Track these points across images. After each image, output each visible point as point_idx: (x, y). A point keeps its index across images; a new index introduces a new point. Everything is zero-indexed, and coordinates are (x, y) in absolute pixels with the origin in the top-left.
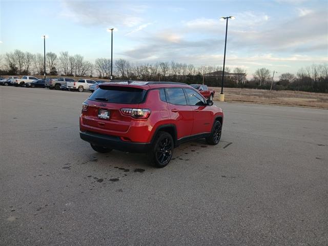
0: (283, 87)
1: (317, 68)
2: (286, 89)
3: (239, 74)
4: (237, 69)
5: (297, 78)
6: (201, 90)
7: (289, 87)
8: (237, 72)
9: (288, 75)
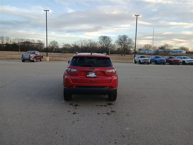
0: (67, 51)
1: (82, 41)
2: (68, 53)
3: (40, 44)
4: (39, 40)
5: (72, 46)
6: (37, 54)
7: (70, 52)
8: (39, 43)
9: (68, 44)
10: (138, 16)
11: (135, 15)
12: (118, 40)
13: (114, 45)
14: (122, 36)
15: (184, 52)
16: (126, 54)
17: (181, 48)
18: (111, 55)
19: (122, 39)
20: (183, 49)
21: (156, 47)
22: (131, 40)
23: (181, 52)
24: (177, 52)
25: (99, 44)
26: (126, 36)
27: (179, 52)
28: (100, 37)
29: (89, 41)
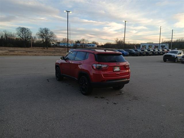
10: (69, 12)
11: (66, 11)
12: (39, 32)
13: (35, 38)
14: (43, 29)
15: (96, 46)
16: (49, 47)
17: (92, 42)
18: (34, 47)
19: (44, 32)
20: (94, 43)
21: (73, 41)
22: (53, 33)
23: (93, 46)
24: (91, 46)
25: (17, 35)
26: (47, 29)
27: (92, 46)
28: (18, 28)
29: (4, 31)
